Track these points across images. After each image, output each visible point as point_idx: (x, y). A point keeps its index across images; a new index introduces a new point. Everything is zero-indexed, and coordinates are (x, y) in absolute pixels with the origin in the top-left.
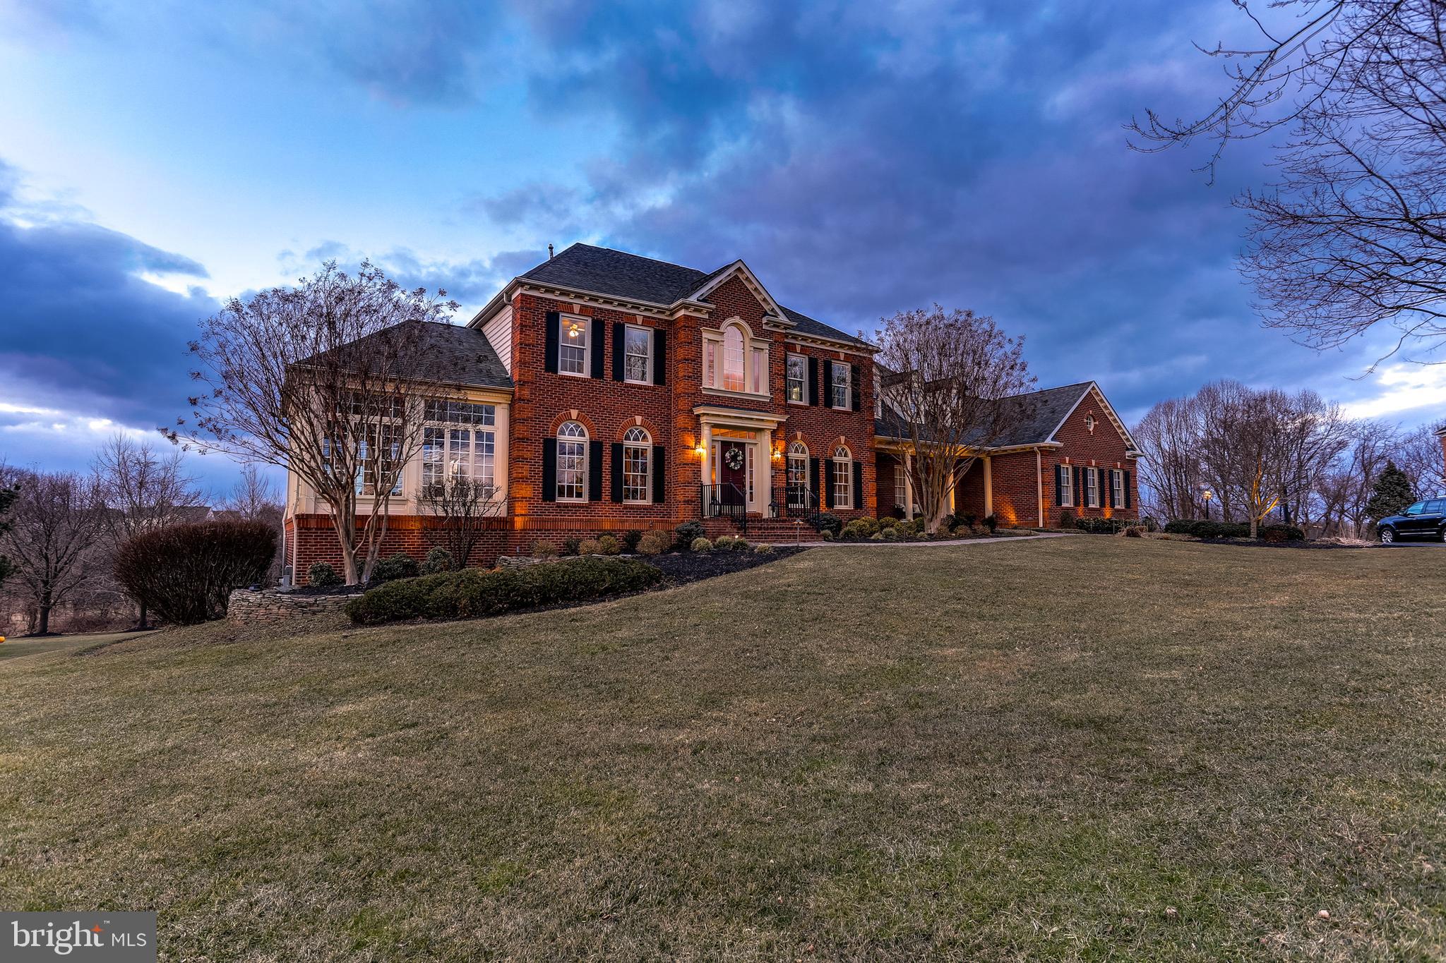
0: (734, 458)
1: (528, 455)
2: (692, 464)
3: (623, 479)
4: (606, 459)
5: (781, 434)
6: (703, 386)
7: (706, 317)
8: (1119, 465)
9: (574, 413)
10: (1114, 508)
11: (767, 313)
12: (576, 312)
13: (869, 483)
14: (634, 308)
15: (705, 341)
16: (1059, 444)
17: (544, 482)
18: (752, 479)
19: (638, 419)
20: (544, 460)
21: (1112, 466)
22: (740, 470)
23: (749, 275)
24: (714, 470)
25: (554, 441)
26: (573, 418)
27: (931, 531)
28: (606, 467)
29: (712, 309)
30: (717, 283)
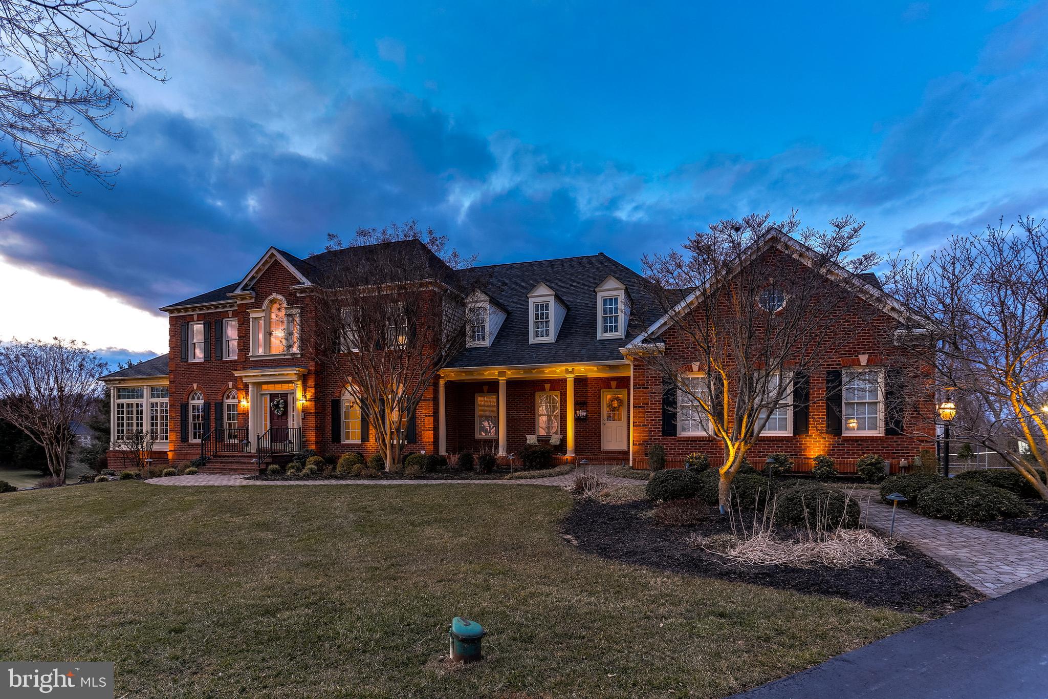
0: (277, 406)
1: (174, 415)
2: (243, 414)
3: (226, 426)
4: (213, 413)
5: (311, 383)
6: (250, 354)
7: (253, 301)
8: (864, 359)
9: (195, 385)
10: (841, 435)
11: (299, 283)
12: (195, 320)
13: (426, 418)
14: (224, 307)
15: (251, 319)
16: (661, 345)
17: (181, 431)
18: (294, 422)
19: (230, 384)
20: (181, 417)
21: (840, 364)
22: (282, 415)
23: (279, 257)
24: (266, 416)
25: (187, 405)
26: (195, 389)
27: (387, 470)
28: (213, 418)
29: (254, 294)
30: (256, 273)
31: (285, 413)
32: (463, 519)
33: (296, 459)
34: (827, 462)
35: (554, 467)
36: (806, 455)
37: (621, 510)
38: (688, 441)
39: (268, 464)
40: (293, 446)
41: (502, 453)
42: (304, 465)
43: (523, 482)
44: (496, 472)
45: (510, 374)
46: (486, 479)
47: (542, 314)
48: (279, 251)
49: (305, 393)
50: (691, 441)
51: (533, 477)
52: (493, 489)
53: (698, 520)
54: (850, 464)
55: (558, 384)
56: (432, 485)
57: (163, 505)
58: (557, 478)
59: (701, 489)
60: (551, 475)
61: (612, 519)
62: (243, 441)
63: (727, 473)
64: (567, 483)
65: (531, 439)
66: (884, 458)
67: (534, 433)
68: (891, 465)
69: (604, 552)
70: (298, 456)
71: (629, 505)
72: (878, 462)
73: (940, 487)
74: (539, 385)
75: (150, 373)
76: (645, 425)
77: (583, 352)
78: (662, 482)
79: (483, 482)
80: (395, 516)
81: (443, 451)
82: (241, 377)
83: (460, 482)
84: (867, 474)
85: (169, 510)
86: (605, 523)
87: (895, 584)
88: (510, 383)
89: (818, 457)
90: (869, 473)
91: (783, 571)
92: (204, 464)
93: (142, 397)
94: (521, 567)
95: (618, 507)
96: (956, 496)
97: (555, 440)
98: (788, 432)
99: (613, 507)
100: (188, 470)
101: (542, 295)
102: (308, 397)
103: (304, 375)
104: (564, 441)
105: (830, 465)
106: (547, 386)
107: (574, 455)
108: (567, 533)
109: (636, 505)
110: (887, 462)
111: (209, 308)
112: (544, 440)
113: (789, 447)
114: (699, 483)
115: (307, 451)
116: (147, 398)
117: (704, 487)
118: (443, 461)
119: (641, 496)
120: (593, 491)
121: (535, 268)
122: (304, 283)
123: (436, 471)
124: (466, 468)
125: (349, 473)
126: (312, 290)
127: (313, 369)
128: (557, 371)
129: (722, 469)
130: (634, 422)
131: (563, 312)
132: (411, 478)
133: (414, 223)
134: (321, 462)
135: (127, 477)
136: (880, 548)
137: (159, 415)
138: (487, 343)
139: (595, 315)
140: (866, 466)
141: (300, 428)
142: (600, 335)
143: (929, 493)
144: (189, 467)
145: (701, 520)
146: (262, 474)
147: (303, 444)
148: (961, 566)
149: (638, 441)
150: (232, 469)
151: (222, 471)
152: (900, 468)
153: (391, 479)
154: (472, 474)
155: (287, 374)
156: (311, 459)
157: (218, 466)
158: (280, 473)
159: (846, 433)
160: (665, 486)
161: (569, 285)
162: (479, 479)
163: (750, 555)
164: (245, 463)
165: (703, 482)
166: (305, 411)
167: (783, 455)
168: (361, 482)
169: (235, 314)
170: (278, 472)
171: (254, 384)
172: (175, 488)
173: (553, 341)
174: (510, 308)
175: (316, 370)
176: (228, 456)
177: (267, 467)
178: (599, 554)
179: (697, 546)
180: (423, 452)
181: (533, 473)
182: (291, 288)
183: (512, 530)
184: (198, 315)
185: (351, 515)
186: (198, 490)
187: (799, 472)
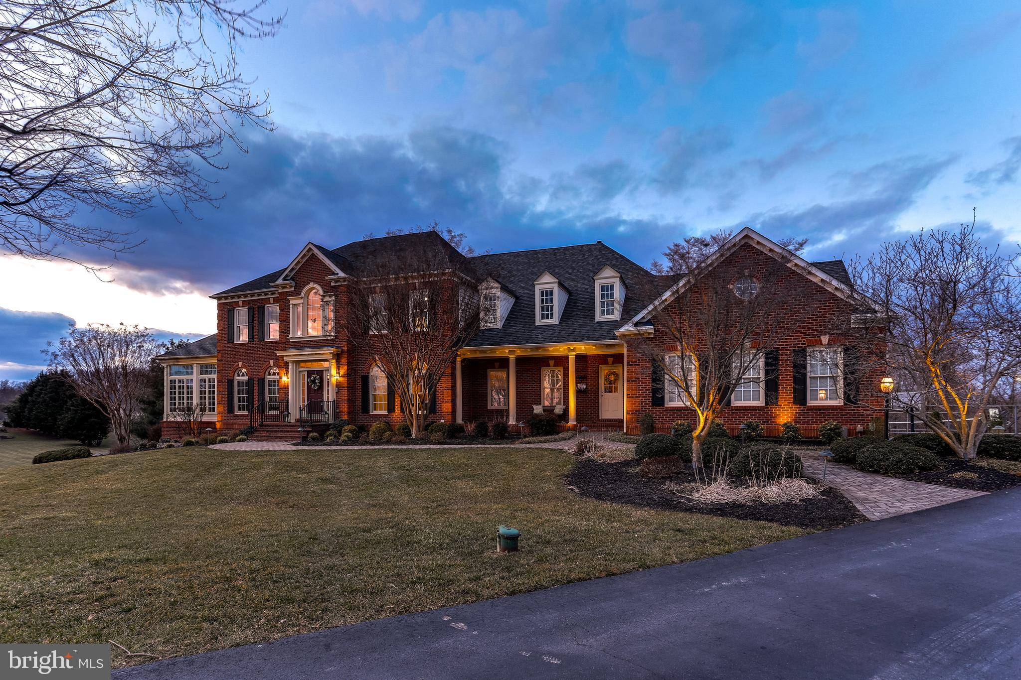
0: (314, 381)
1: (221, 389)
2: (284, 388)
3: (267, 399)
4: (256, 388)
5: (344, 361)
6: (290, 336)
7: (293, 289)
8: (825, 339)
9: (240, 364)
10: (806, 405)
11: (334, 274)
12: (241, 305)
13: (445, 391)
14: (266, 295)
15: (291, 306)
16: (650, 328)
17: (228, 404)
18: (329, 395)
19: (272, 362)
20: (228, 391)
21: (805, 344)
22: (318, 389)
23: (316, 251)
24: (303, 391)
25: (233, 381)
26: (240, 366)
27: (413, 436)
28: (256, 392)
29: (293, 284)
30: (296, 265)
31: (321, 387)
32: (486, 475)
33: (332, 428)
34: (793, 428)
35: (558, 434)
36: (776, 422)
37: (614, 467)
38: (674, 410)
39: (308, 432)
40: (328, 416)
41: (512, 421)
42: (340, 433)
43: (532, 446)
44: (507, 438)
45: (519, 353)
46: (499, 444)
47: (547, 299)
48: (316, 246)
49: (339, 370)
50: (677, 410)
51: (541, 442)
52: (508, 452)
53: (674, 473)
54: (814, 430)
55: (561, 361)
56: (455, 449)
57: (236, 464)
58: (561, 443)
59: (680, 450)
60: (555, 440)
61: (607, 474)
62: (284, 412)
63: (699, 436)
64: (570, 447)
65: (538, 409)
66: (842, 425)
67: (540, 404)
68: (849, 430)
69: (599, 496)
70: (334, 426)
71: (621, 463)
72: (836, 428)
73: (873, 447)
74: (544, 361)
75: (199, 353)
76: (638, 397)
77: (584, 332)
78: (648, 444)
79: (498, 446)
80: (430, 473)
81: (459, 420)
82: (282, 357)
83: (479, 446)
84: (827, 438)
85: (244, 469)
86: (601, 477)
87: (808, 514)
88: (519, 360)
89: (785, 424)
90: (829, 437)
91: (731, 507)
92: (253, 433)
93: (192, 373)
94: (536, 506)
95: (613, 465)
96: (884, 454)
97: (559, 410)
98: (761, 403)
99: (610, 465)
100: (239, 438)
101: (547, 282)
102: (341, 373)
103: (337, 354)
104: (566, 411)
105: (796, 430)
106: (552, 362)
107: (575, 423)
108: (570, 484)
109: (627, 463)
110: (845, 428)
111: (252, 295)
112: (549, 410)
113: (761, 415)
114: (678, 445)
115: (342, 420)
116: (197, 376)
117: (682, 448)
118: (461, 429)
119: (631, 456)
120: (592, 452)
121: (540, 256)
122: (338, 274)
123: (456, 438)
124: (481, 435)
125: (380, 439)
126: (344, 279)
127: (345, 348)
128: (560, 349)
129: (695, 433)
130: (627, 395)
131: (565, 297)
132: (435, 444)
133: (436, 224)
134: (355, 430)
135: (189, 444)
136: (809, 491)
137: (207, 390)
138: (499, 325)
139: (594, 299)
140: (827, 431)
141: (334, 401)
142: (599, 318)
143: (865, 452)
144: (239, 435)
145: (677, 473)
146: (305, 441)
147: (336, 415)
148: (865, 503)
149: (631, 411)
150: (277, 437)
151: (268, 439)
152: (857, 433)
153: (418, 444)
154: (487, 440)
155: (323, 354)
156: (346, 427)
157: (264, 434)
158: (320, 440)
159: (811, 403)
160: (650, 447)
161: (570, 271)
162: (494, 444)
163: (709, 497)
164: (288, 431)
165: (681, 444)
166: (338, 385)
167: (755, 422)
168: (393, 447)
169: (276, 301)
170: (318, 440)
171: (294, 362)
172: (239, 452)
173: (557, 323)
174: (518, 292)
175: (348, 350)
176: (273, 426)
177: (308, 435)
178: (596, 498)
179: (671, 491)
180: (442, 421)
181: (540, 439)
182: (326, 278)
183: (527, 482)
184: (243, 301)
185: (394, 472)
186: (259, 454)
187: (769, 437)
